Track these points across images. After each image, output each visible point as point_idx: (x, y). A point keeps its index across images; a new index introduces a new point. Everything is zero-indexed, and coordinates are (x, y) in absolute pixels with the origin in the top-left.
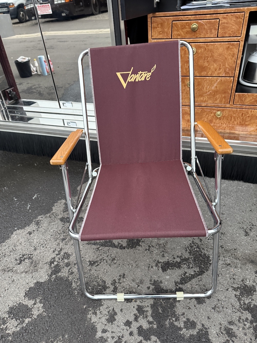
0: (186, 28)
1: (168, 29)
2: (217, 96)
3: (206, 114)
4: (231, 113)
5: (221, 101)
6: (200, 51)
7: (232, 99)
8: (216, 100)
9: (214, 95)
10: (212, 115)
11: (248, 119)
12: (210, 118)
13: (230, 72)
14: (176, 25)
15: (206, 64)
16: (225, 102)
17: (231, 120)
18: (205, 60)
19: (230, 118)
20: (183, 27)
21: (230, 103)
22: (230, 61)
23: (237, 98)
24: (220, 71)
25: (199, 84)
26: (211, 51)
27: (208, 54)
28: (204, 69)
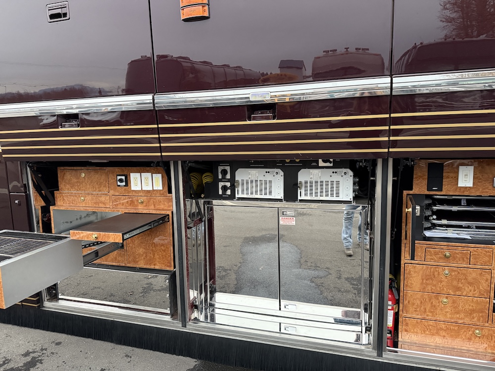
0: (439, 254)
1: (422, 254)
2: (475, 315)
3: (463, 331)
4: (491, 332)
5: (479, 320)
6: (453, 274)
7: (490, 318)
8: (473, 318)
9: (471, 314)
10: (470, 333)
12: (468, 335)
13: (485, 294)
14: (430, 252)
15: (460, 285)
16: (483, 321)
17: (492, 339)
18: (459, 281)
19: (490, 337)
20: (436, 254)
21: (489, 322)
22: (484, 285)
24: (474, 293)
25: (454, 302)
26: (464, 274)
27: (461, 277)
28: (458, 289)
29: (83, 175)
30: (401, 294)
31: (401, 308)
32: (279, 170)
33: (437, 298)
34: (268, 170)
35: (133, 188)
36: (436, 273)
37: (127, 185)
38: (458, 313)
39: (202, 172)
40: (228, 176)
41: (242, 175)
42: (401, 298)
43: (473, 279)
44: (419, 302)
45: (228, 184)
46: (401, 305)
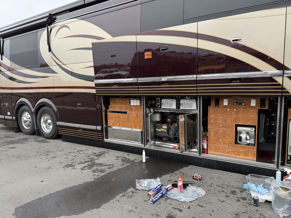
0: (219, 126)
1: (214, 125)
4: (234, 150)
5: (231, 146)
6: (223, 132)
8: (229, 146)
9: (228, 144)
11: (240, 153)
13: (232, 138)
14: (216, 125)
17: (235, 153)
22: (232, 135)
23: (235, 146)
24: (229, 138)
25: (223, 141)
26: (226, 132)
27: (226, 133)
28: (224, 136)
29: (117, 100)
30: (208, 138)
31: (208, 142)
32: (175, 100)
33: (218, 139)
34: (171, 100)
35: (131, 105)
36: (218, 132)
37: (130, 103)
38: (225, 144)
39: (152, 100)
40: (159, 101)
41: (163, 101)
42: (208, 139)
43: (229, 133)
44: (213, 140)
45: (159, 104)
46: (208, 141)
